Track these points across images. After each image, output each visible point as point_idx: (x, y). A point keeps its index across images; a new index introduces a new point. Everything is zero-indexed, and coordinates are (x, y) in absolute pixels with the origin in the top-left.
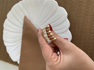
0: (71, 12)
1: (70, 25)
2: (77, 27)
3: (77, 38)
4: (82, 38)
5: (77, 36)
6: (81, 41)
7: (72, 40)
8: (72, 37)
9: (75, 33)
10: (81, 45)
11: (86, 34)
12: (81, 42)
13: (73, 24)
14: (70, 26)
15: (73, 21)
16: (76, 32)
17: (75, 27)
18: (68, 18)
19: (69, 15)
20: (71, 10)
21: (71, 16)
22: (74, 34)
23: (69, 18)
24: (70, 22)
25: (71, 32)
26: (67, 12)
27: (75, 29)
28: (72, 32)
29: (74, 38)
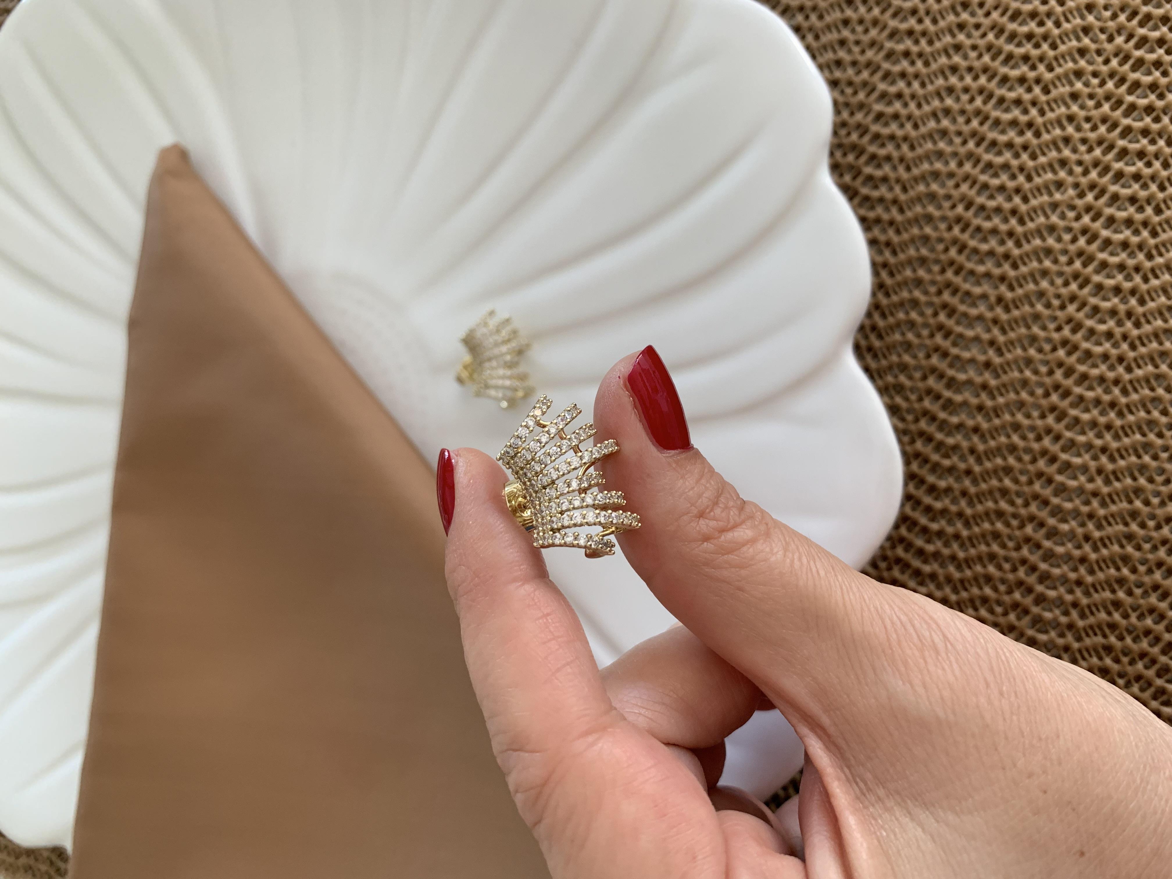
0: (887, 76)
1: (879, 287)
2: (982, 309)
3: (980, 497)
4: (1061, 490)
5: (990, 454)
6: (1052, 534)
7: (903, 520)
8: (910, 477)
9: (948, 405)
10: (1040, 600)
11: (1127, 430)
12: (1049, 556)
13: (923, 261)
14: (875, 307)
15: (916, 221)
16: (967, 395)
17: (952, 312)
18: (836, 168)
19: (862, 129)
20: (890, 55)
21: (890, 148)
22: (943, 425)
23: (857, 173)
24: (872, 243)
25: (883, 391)
26: (833, 84)
27: (959, 340)
28: (899, 388)
29: (932, 489)
